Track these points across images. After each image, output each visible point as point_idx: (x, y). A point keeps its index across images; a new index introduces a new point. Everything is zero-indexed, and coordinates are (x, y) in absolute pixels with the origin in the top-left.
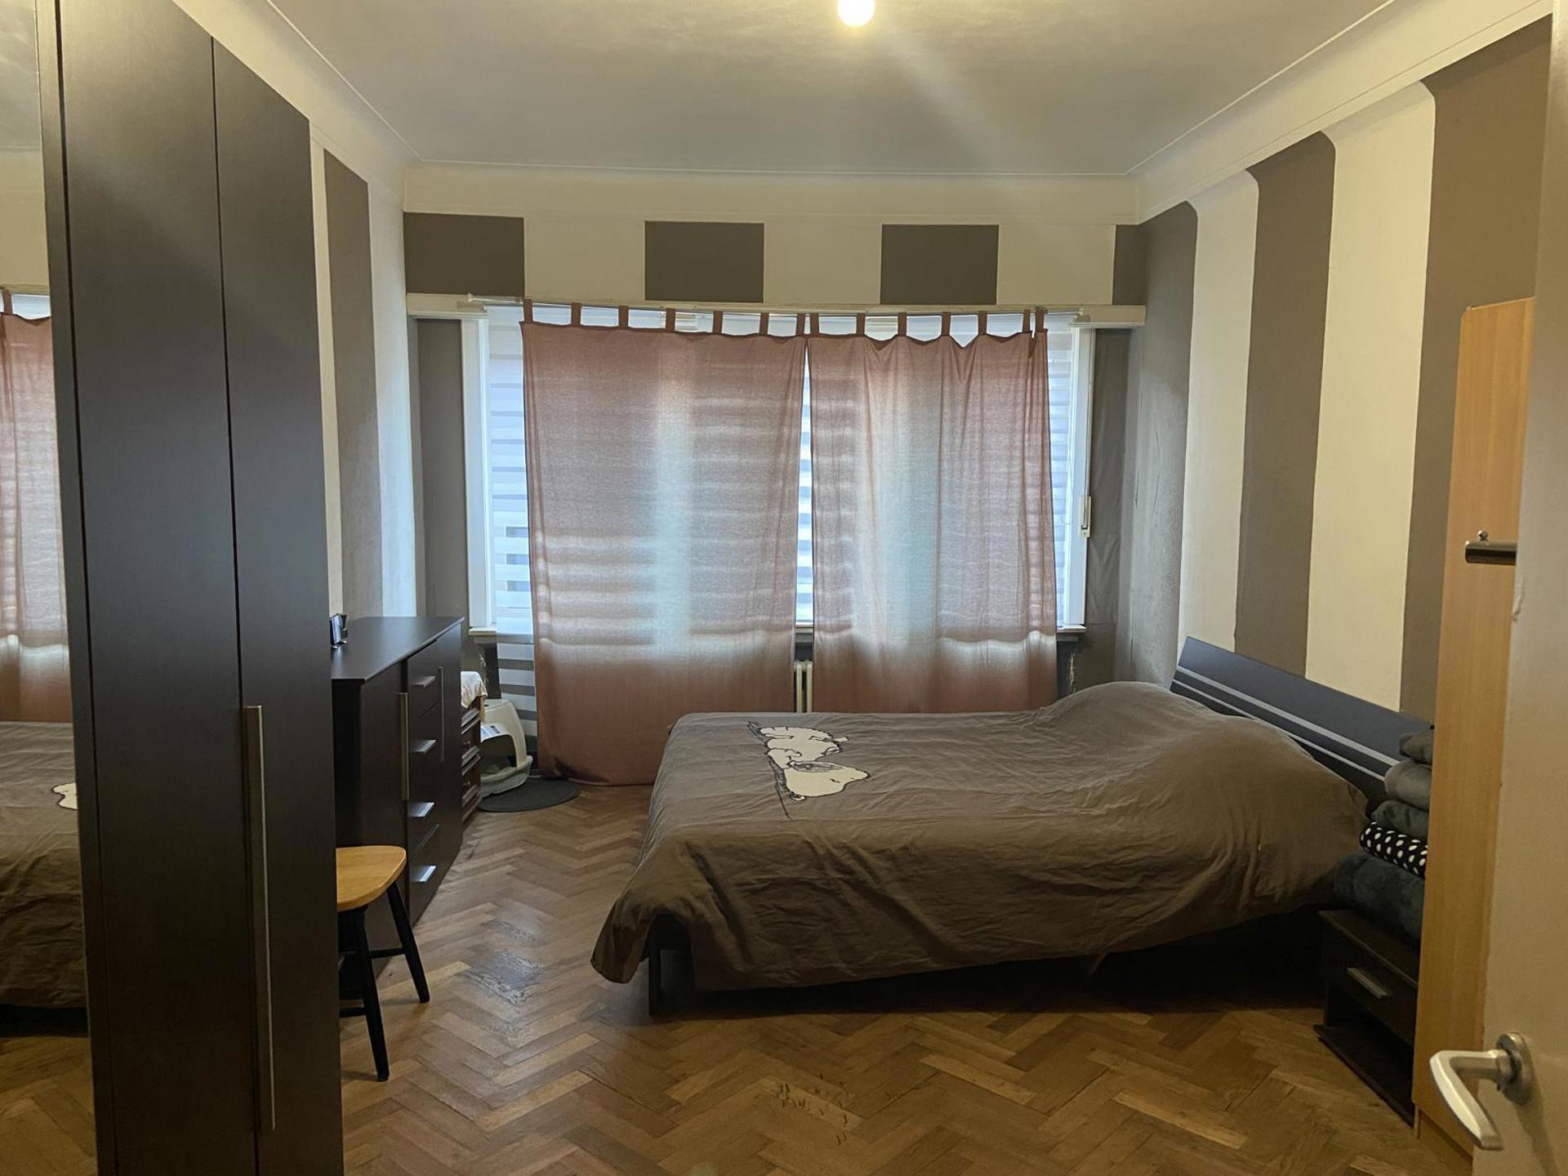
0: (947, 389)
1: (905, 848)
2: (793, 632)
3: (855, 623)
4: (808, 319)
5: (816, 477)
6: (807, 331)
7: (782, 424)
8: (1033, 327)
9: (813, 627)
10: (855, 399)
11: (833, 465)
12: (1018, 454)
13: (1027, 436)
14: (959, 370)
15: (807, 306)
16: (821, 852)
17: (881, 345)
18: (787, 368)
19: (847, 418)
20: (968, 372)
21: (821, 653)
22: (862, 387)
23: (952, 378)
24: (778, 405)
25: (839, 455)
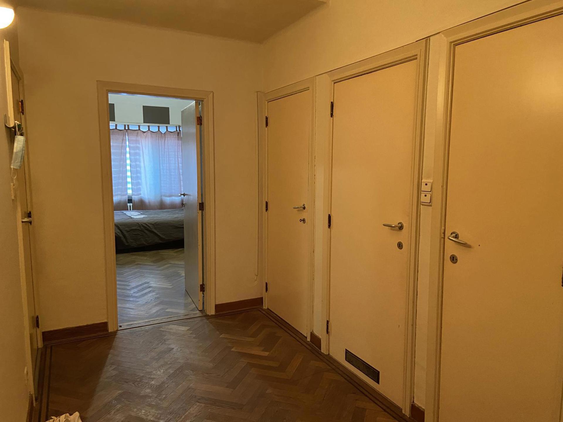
0: (160, 142)
1: (155, 223)
2: (127, 196)
3: (142, 194)
4: (127, 126)
5: (131, 161)
6: (127, 128)
7: (122, 149)
8: (178, 130)
9: (132, 195)
10: (139, 144)
11: (135, 158)
12: (176, 156)
13: (178, 153)
14: (162, 138)
15: (127, 123)
16: (140, 224)
17: (144, 132)
18: (122, 136)
19: (138, 148)
20: (164, 139)
21: (134, 201)
22: (140, 141)
23: (161, 140)
24: (121, 145)
25: (136, 156)
